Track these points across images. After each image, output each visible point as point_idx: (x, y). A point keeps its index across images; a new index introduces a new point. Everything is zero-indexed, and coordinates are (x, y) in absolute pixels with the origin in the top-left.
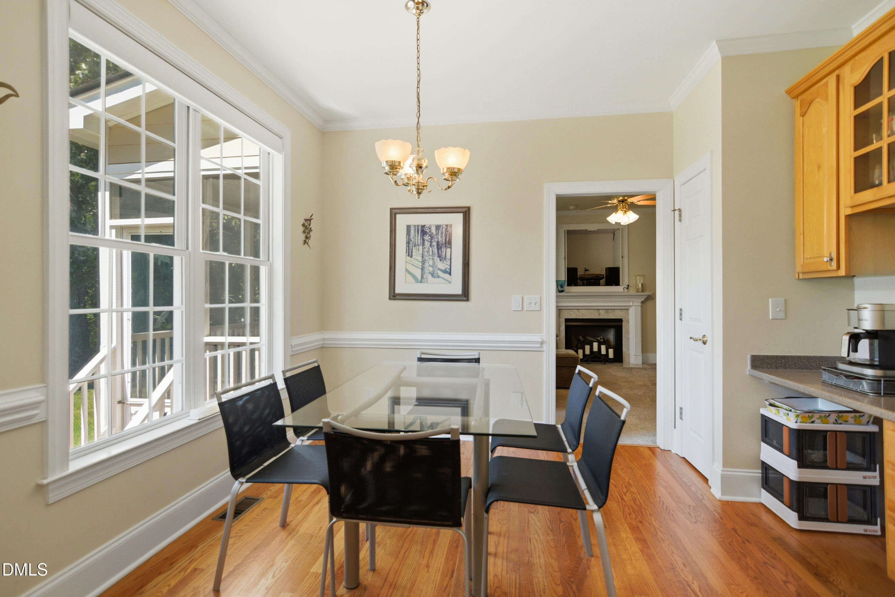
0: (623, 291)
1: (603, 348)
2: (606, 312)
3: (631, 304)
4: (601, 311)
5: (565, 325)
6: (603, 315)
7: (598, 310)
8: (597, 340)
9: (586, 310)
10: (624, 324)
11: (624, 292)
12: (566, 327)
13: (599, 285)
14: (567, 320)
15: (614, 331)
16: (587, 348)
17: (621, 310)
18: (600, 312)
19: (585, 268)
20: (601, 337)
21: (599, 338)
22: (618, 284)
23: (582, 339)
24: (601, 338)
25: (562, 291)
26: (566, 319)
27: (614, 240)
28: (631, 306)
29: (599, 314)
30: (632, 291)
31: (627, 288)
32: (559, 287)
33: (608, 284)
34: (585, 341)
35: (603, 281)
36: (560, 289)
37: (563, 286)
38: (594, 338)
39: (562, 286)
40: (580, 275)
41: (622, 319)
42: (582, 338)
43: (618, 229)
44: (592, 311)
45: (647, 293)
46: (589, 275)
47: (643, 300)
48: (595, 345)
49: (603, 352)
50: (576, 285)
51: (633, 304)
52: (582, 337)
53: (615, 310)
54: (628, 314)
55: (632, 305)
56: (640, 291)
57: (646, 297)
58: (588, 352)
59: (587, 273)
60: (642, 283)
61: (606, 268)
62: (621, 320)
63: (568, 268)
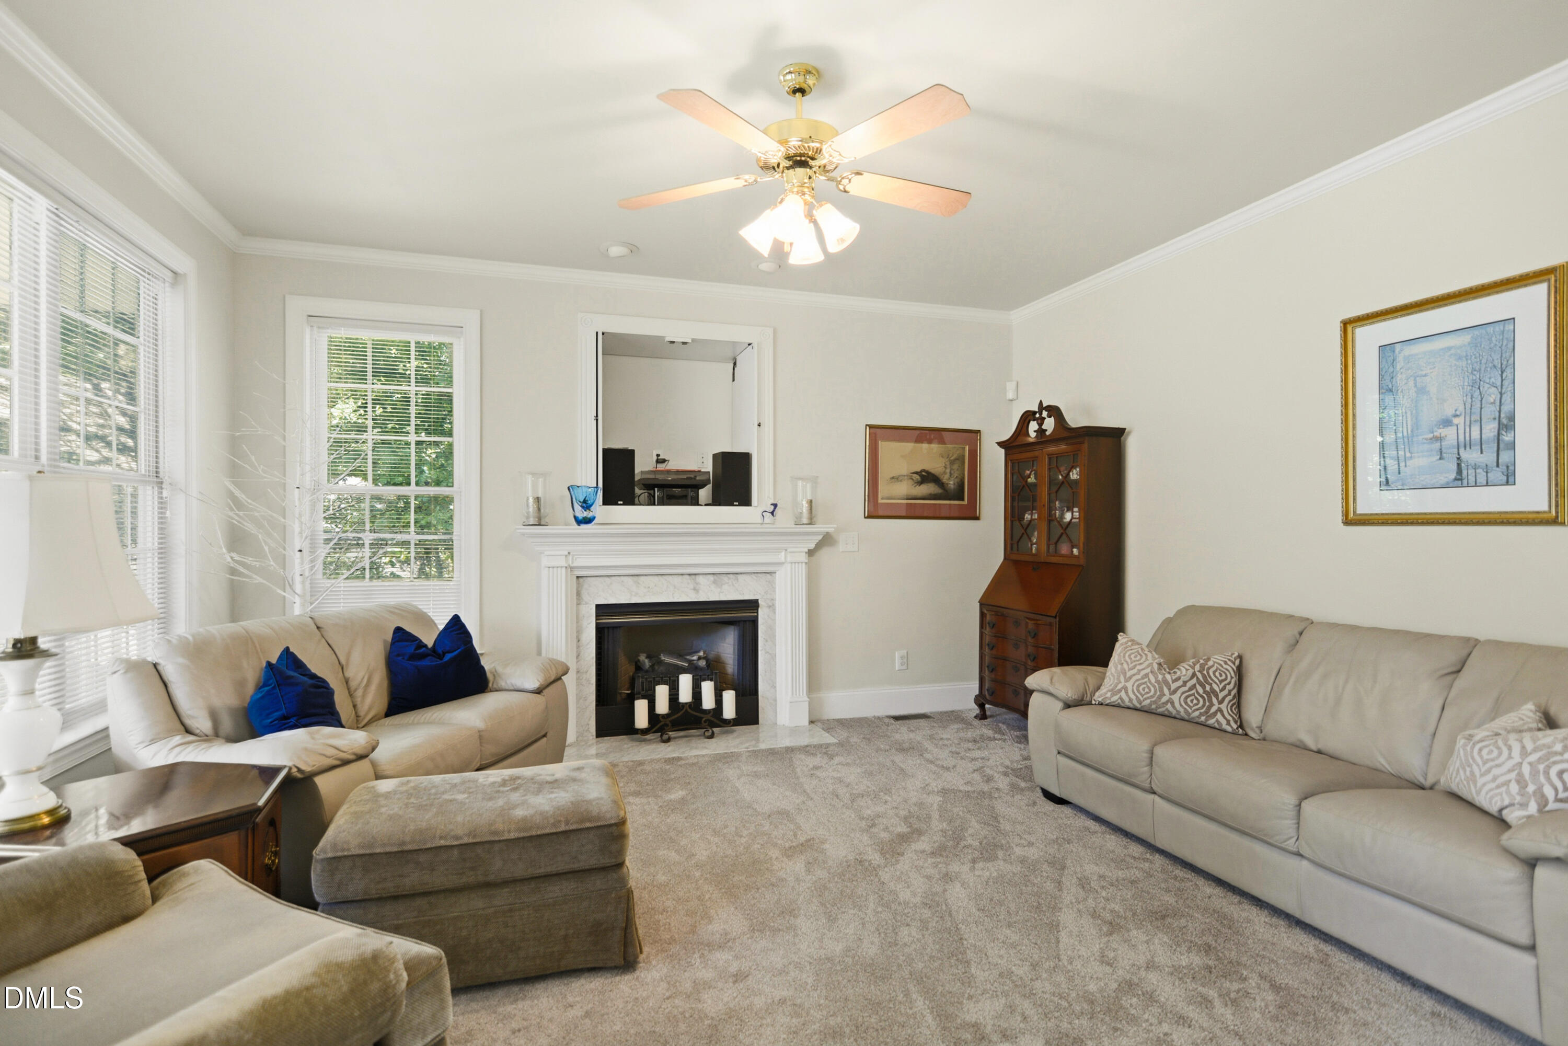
0: (759, 520)
1: (708, 688)
2: (714, 582)
3: (781, 557)
4: (700, 579)
5: (597, 624)
6: (709, 592)
7: (693, 577)
8: (690, 662)
9: (660, 577)
10: (763, 615)
11: (762, 524)
12: (601, 631)
13: (695, 502)
14: (602, 610)
15: (736, 633)
16: (662, 692)
17: (753, 576)
18: (697, 584)
19: (658, 455)
20: (701, 654)
21: (695, 658)
22: (745, 500)
23: (647, 663)
24: (700, 658)
25: (588, 521)
26: (598, 607)
27: (734, 380)
28: (781, 564)
29: (694, 589)
30: (784, 520)
31: (772, 513)
32: (578, 507)
33: (718, 500)
34: (656, 667)
35: (705, 493)
36: (581, 514)
37: (591, 506)
38: (681, 656)
39: (586, 505)
40: (642, 472)
41: (757, 601)
42: (647, 661)
43: (749, 345)
44: (677, 580)
45: (821, 528)
46: (669, 472)
47: (812, 546)
48: (685, 682)
49: (708, 702)
50: (630, 500)
51: (786, 557)
52: (646, 658)
53: (739, 576)
54: (772, 584)
55: (783, 560)
56: (805, 521)
57: (820, 537)
58: (662, 707)
59: (661, 467)
60: (809, 498)
61: (715, 456)
62: (753, 605)
63: (605, 451)
